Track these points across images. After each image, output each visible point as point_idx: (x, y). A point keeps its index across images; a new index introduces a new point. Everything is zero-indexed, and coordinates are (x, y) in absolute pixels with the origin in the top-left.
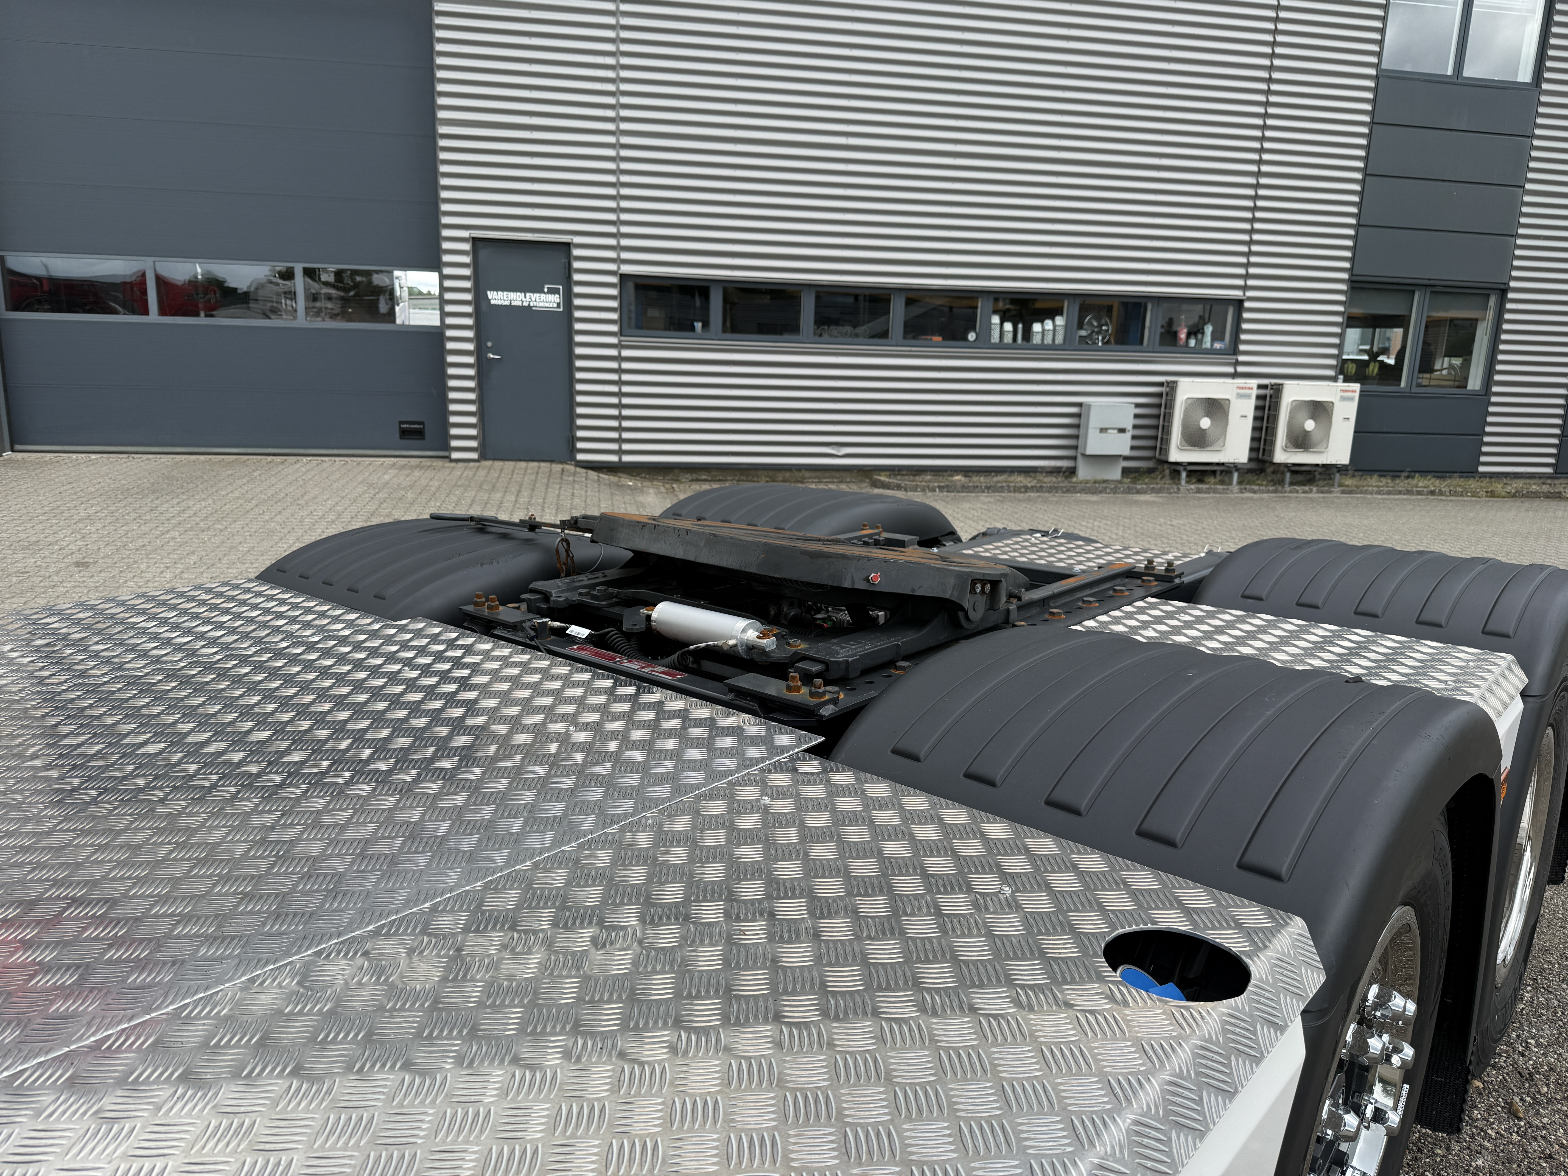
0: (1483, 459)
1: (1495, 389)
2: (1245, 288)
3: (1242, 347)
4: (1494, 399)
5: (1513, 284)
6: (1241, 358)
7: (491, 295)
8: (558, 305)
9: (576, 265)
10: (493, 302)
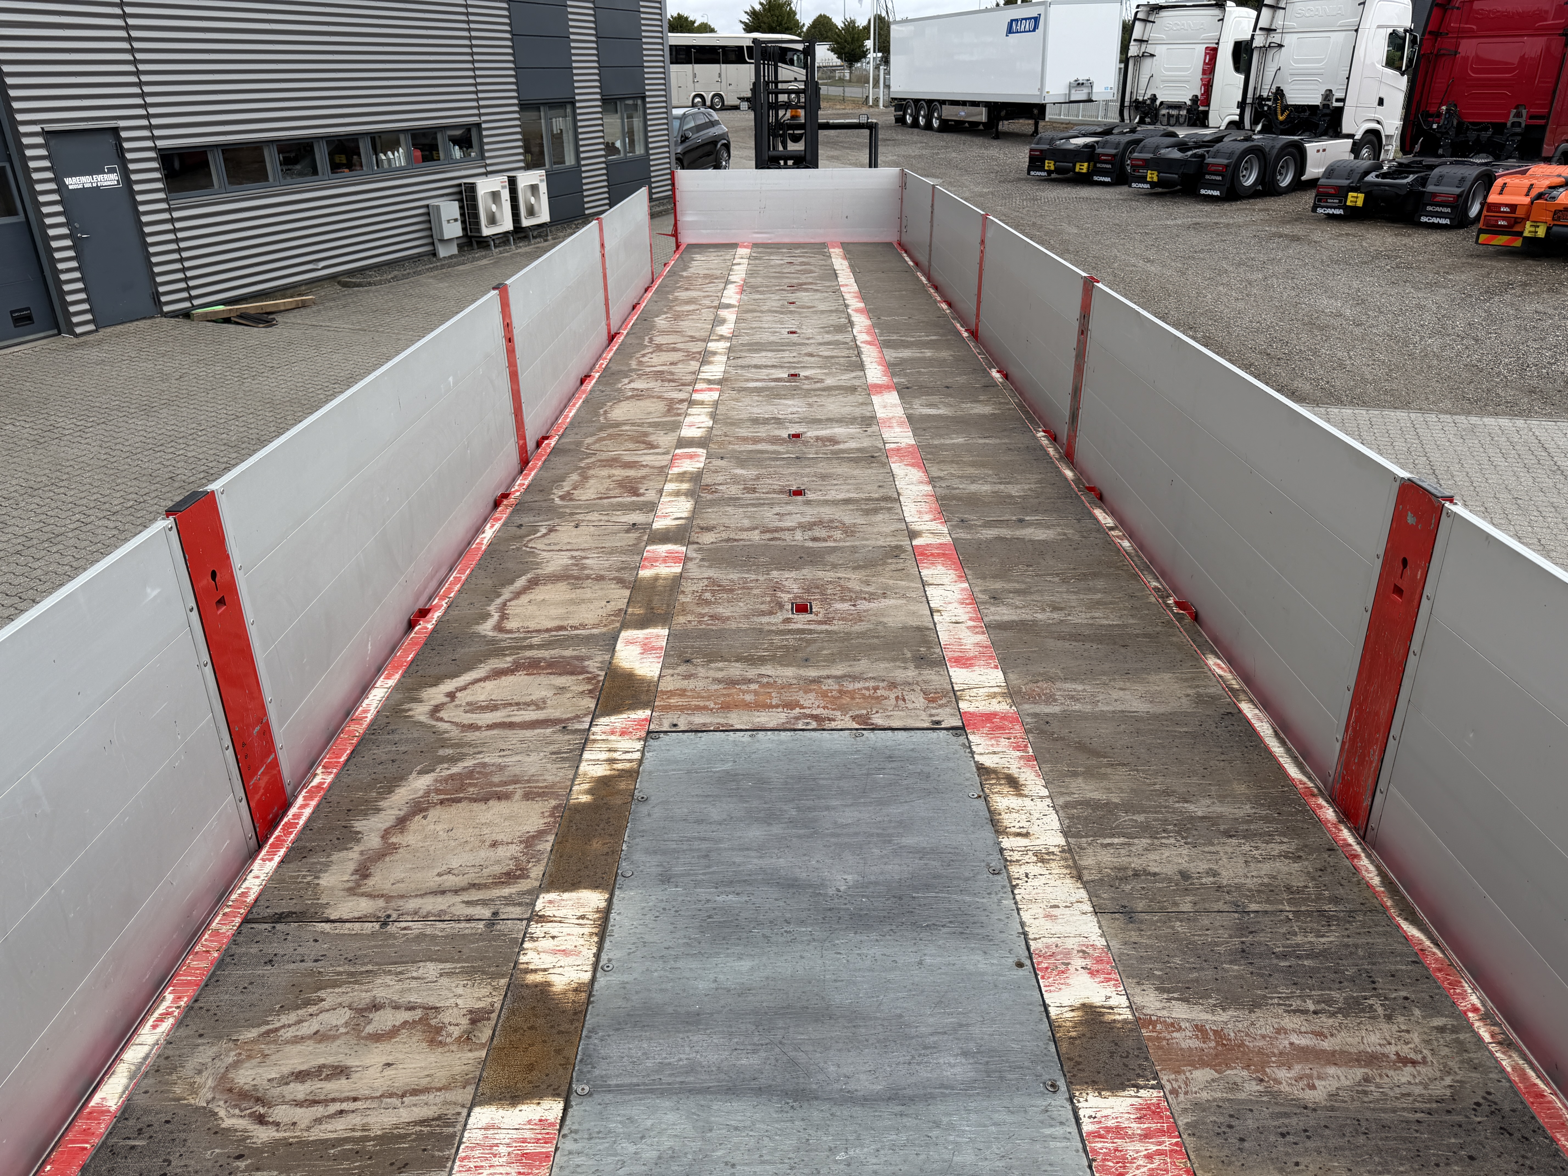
0: (586, 206)
1: (583, 162)
2: (479, 115)
3: (487, 154)
4: (583, 169)
5: (577, 98)
6: (488, 162)
7: (68, 181)
8: (117, 181)
10: (71, 187)
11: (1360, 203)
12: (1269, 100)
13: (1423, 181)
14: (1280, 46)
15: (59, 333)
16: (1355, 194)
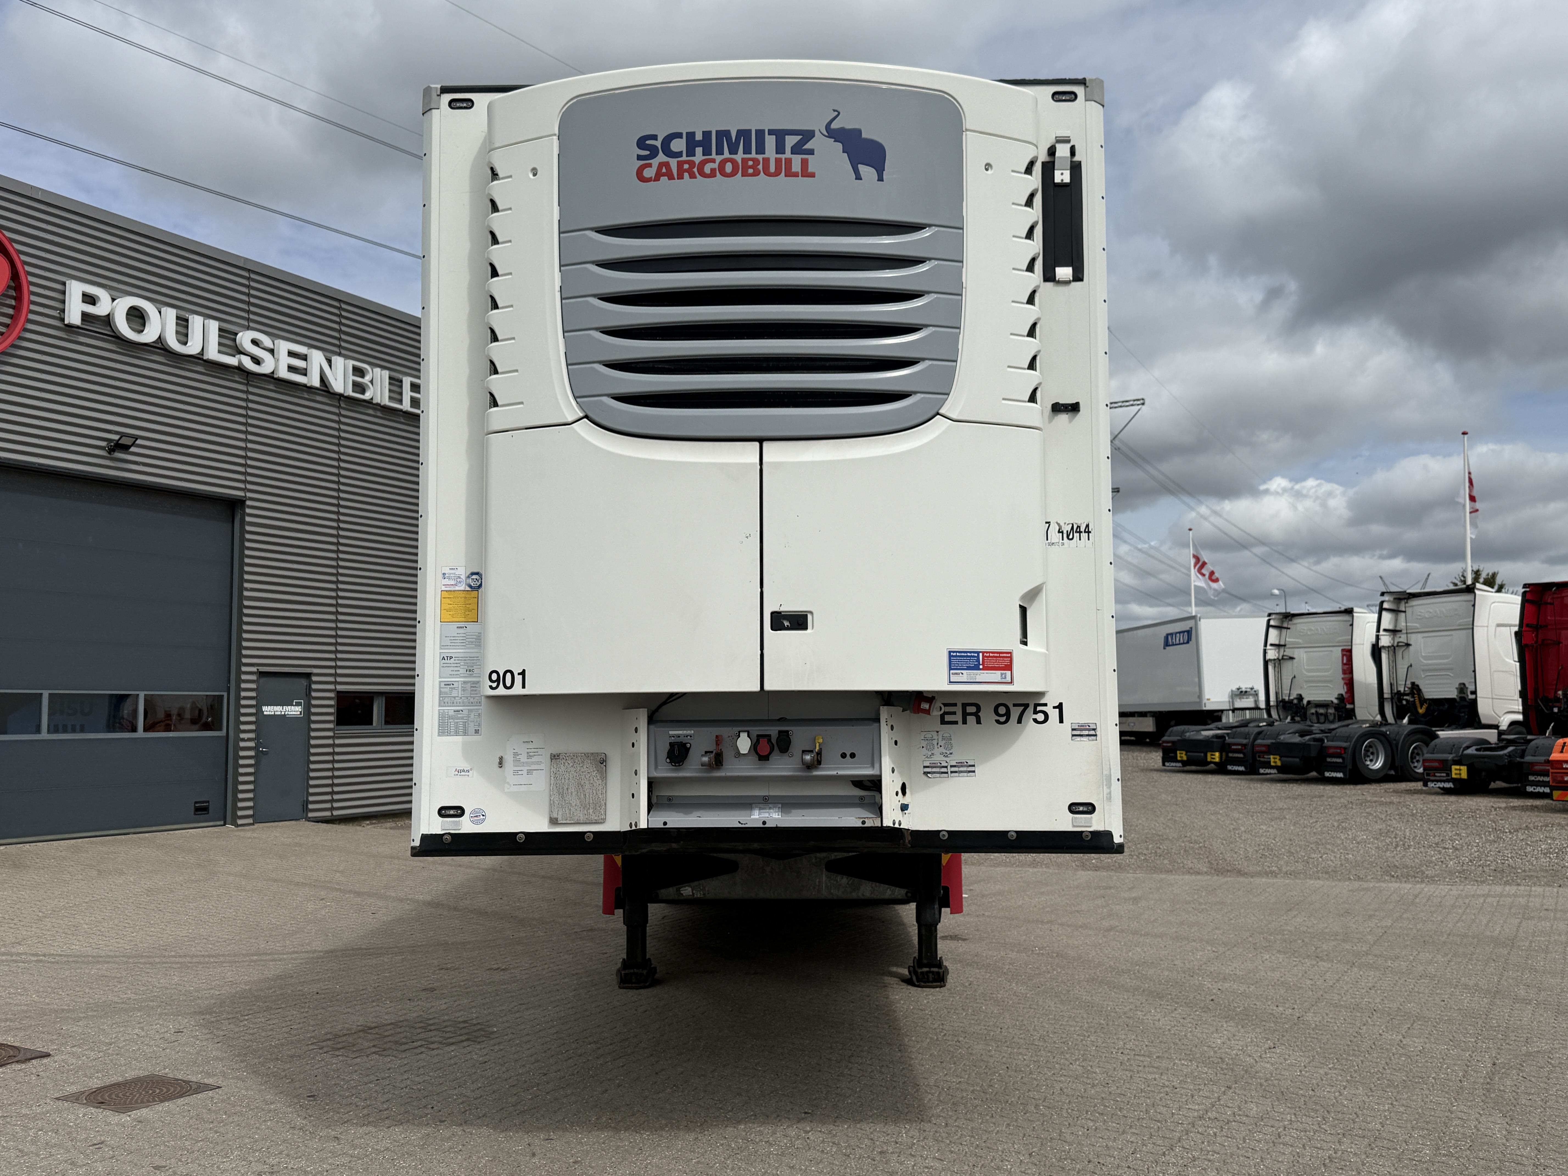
7: (265, 708)
8: (301, 712)
9: (314, 686)
10: (265, 713)
11: (1464, 775)
12: (1407, 695)
13: (1523, 754)
14: (1408, 645)
15: (224, 825)
16: (1458, 767)
